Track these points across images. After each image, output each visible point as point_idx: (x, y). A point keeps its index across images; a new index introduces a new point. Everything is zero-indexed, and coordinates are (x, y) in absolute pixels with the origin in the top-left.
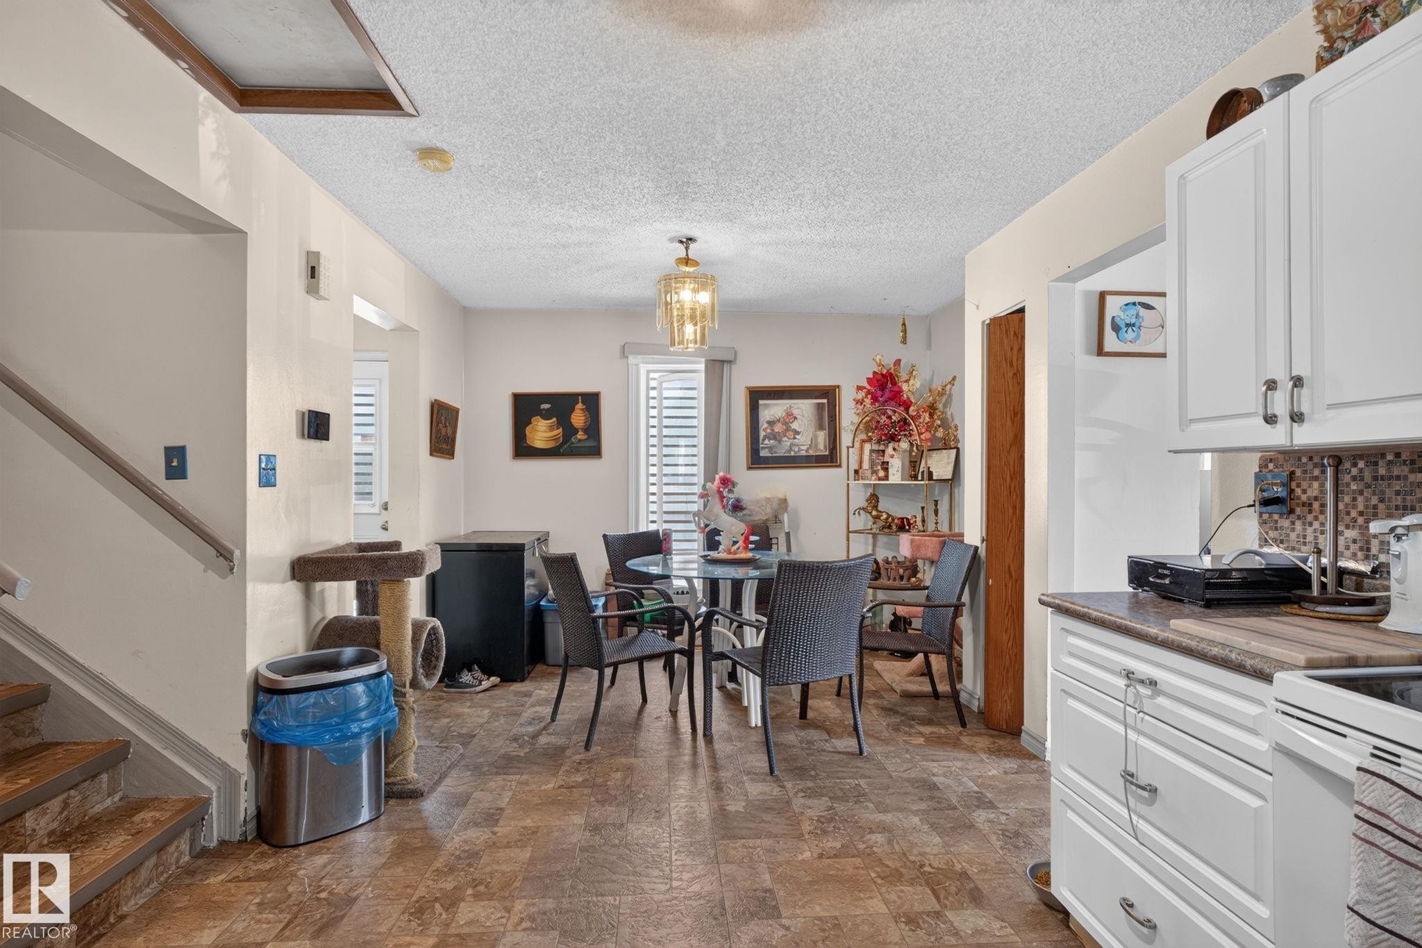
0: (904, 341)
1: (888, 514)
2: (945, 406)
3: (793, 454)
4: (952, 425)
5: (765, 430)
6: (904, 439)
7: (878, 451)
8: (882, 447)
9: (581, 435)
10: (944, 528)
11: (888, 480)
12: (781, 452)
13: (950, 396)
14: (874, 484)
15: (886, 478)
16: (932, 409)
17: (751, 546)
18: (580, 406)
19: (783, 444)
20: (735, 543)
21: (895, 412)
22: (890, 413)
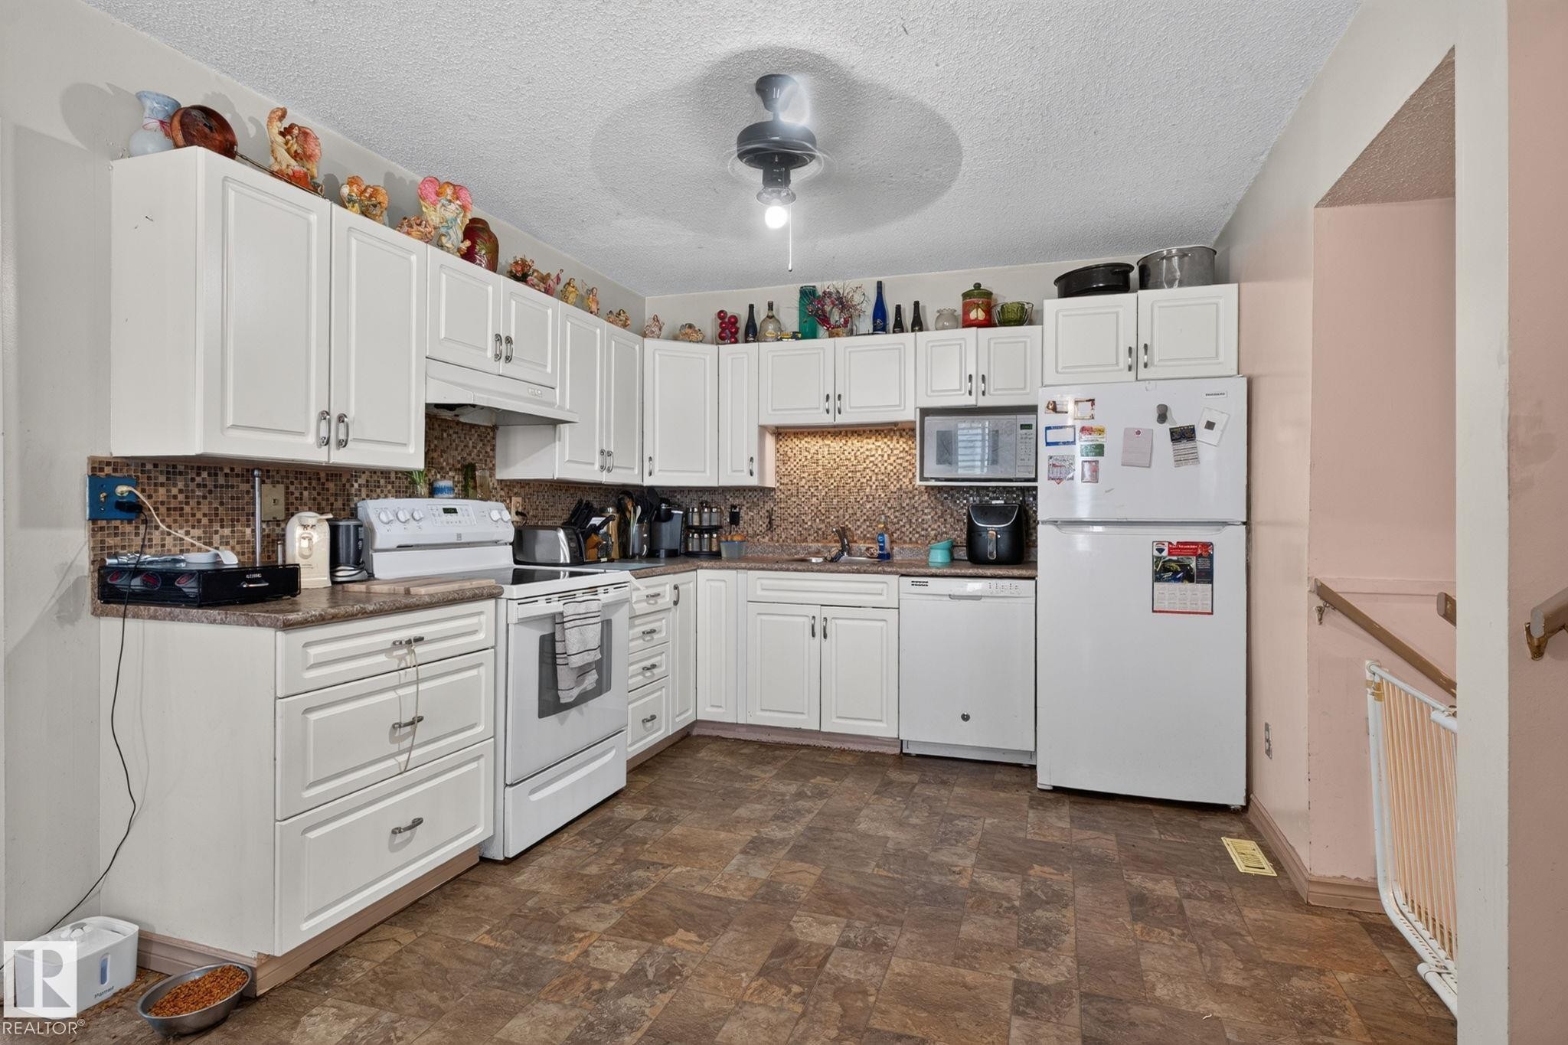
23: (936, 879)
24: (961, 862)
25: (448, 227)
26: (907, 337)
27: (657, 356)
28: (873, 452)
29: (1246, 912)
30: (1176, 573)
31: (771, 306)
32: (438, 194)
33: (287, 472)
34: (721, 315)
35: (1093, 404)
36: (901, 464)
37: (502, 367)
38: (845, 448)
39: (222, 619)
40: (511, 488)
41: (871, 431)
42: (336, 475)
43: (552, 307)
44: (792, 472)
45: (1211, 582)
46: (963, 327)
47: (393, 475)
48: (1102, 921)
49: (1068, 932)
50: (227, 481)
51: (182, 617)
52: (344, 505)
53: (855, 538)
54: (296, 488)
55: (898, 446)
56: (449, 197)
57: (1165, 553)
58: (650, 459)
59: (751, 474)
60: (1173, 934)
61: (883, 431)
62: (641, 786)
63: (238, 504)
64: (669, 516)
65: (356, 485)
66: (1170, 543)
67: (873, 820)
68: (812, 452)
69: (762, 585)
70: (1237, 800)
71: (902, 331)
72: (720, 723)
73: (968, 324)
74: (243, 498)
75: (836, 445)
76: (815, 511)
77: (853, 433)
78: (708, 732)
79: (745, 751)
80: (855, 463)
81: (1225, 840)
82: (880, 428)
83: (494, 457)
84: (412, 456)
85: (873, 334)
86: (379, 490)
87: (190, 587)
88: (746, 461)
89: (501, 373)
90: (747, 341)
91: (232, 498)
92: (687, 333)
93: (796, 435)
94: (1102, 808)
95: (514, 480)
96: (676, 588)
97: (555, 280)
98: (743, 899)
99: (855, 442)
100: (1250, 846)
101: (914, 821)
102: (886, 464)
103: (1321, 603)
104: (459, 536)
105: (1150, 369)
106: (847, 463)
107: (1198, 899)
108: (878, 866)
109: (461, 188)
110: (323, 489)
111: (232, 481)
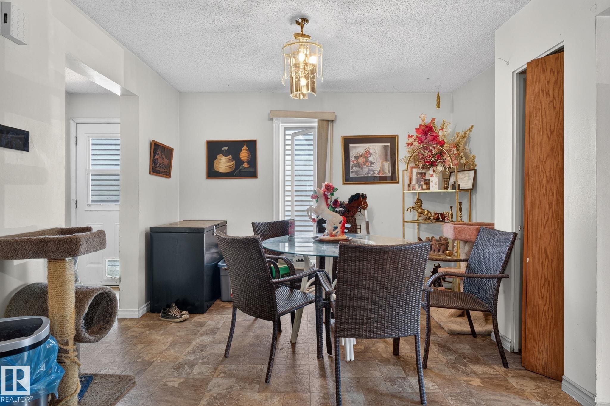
0: (438, 106)
1: (427, 211)
2: (465, 144)
3: (369, 175)
4: (471, 156)
5: (353, 161)
6: (440, 164)
7: (421, 173)
8: (424, 171)
9: (245, 165)
10: (465, 219)
11: (429, 190)
12: (362, 174)
13: (469, 138)
14: (419, 193)
15: (428, 189)
16: (457, 146)
17: (346, 231)
18: (245, 148)
19: (364, 169)
20: (335, 229)
21: (434, 148)
22: (431, 148)
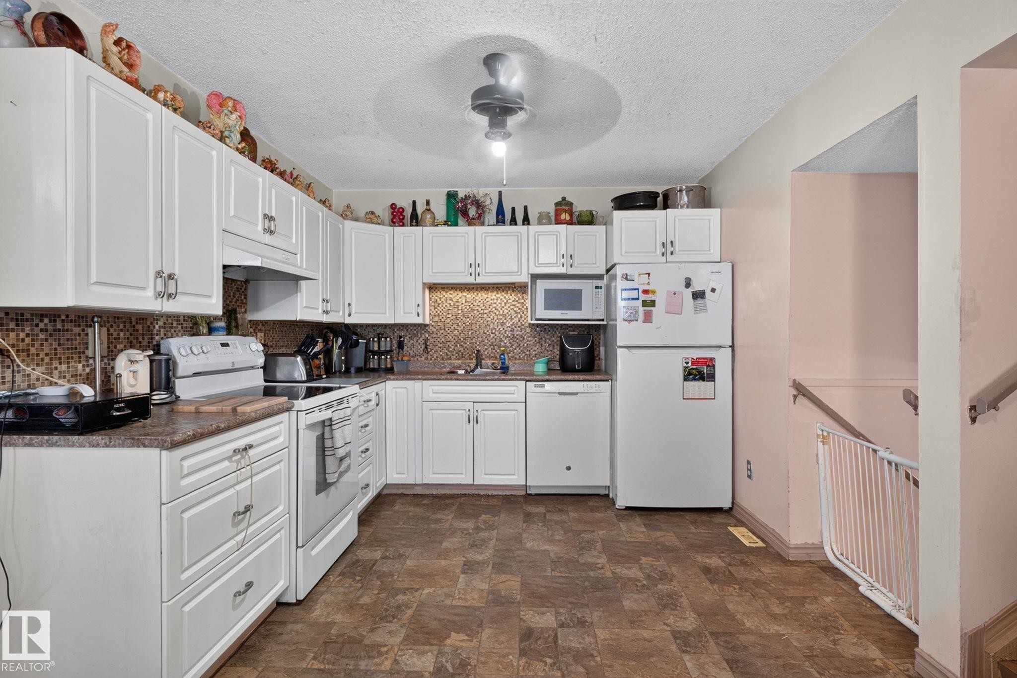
23: (592, 574)
24: (599, 561)
25: (231, 131)
26: (520, 228)
27: (353, 233)
28: (495, 301)
29: (763, 569)
30: (695, 375)
31: (428, 203)
32: (221, 105)
33: (108, 317)
34: (393, 206)
35: (649, 276)
36: (513, 309)
37: (267, 238)
38: (476, 298)
39: (106, 443)
40: (258, 327)
41: (493, 287)
42: (143, 319)
43: (296, 196)
44: (441, 314)
45: (714, 381)
46: (556, 224)
47: (182, 319)
48: (696, 586)
49: (681, 596)
50: (63, 326)
51: (62, 443)
52: (149, 342)
53: (484, 357)
54: (115, 330)
55: (511, 297)
56: (230, 109)
57: (690, 364)
58: (349, 305)
59: (418, 315)
60: (735, 589)
61: (501, 288)
62: (367, 534)
63: (72, 344)
64: (357, 344)
65: (157, 327)
66: (693, 359)
67: (533, 540)
68: (454, 300)
69: (433, 390)
70: (727, 504)
71: (516, 224)
72: (402, 484)
73: (558, 222)
74: (76, 339)
75: (470, 296)
76: (456, 339)
77: (482, 288)
78: (394, 491)
79: (425, 502)
80: (483, 308)
81: (731, 529)
82: (499, 286)
83: (246, 304)
84: (214, 305)
85: (496, 225)
86: (172, 331)
87: (67, 418)
88: (414, 306)
89: (267, 243)
90: (411, 225)
91: (68, 340)
92: (371, 217)
93: (443, 289)
94: (657, 517)
95: (259, 321)
96: (377, 394)
97: (289, 175)
98: (482, 605)
99: (483, 294)
100: (743, 530)
101: (557, 537)
102: (503, 309)
103: (795, 393)
104: (233, 363)
105: (674, 256)
106: (478, 308)
107: (735, 565)
108: (553, 570)
109: (239, 103)
110: (134, 330)
111: (68, 326)
